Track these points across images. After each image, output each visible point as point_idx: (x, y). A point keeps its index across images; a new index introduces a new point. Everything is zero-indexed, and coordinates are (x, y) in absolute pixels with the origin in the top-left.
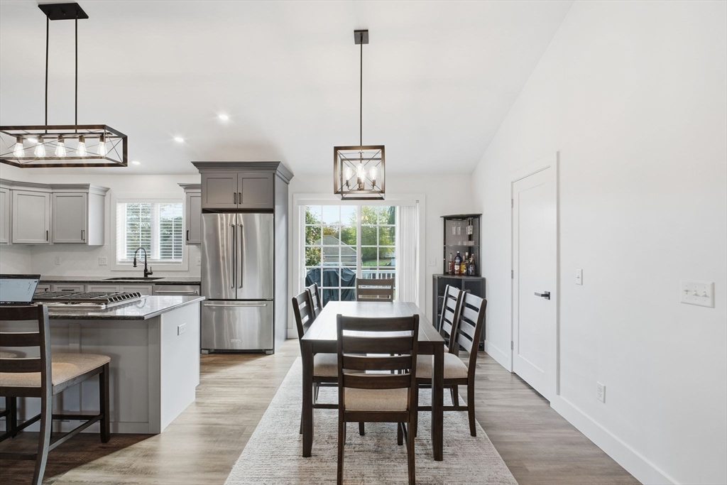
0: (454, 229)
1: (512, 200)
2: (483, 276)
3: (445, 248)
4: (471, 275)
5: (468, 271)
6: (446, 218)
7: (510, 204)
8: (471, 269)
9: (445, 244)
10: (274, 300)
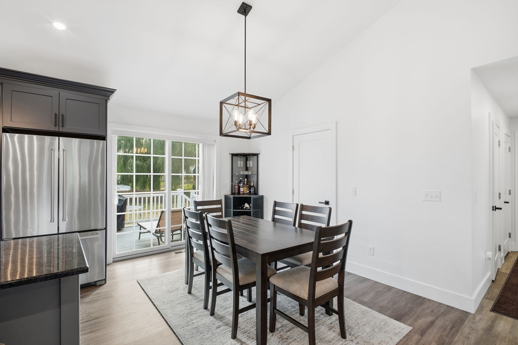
0: (239, 162)
1: (293, 146)
2: (260, 193)
3: (232, 176)
4: (252, 194)
5: (250, 192)
6: (233, 155)
7: (292, 149)
8: (252, 190)
9: (232, 173)
10: (106, 229)
